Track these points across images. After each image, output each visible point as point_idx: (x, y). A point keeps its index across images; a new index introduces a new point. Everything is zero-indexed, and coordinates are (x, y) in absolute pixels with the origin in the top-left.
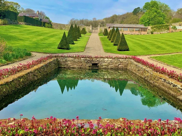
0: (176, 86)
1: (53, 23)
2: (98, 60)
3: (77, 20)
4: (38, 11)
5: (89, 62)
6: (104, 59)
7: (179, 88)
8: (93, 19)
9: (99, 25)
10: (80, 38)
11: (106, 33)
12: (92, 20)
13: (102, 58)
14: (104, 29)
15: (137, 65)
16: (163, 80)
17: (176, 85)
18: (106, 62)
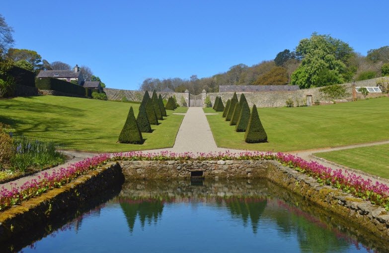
0: (368, 213)
1: (107, 89)
2: (204, 165)
3: (158, 80)
4: (77, 65)
5: (184, 168)
6: (215, 162)
7: (374, 218)
8: (191, 77)
9: (204, 90)
10: (164, 117)
11: (219, 106)
12: (190, 79)
13: (212, 158)
14: (215, 98)
15: (286, 172)
16: (341, 201)
17: (368, 211)
18: (220, 167)
